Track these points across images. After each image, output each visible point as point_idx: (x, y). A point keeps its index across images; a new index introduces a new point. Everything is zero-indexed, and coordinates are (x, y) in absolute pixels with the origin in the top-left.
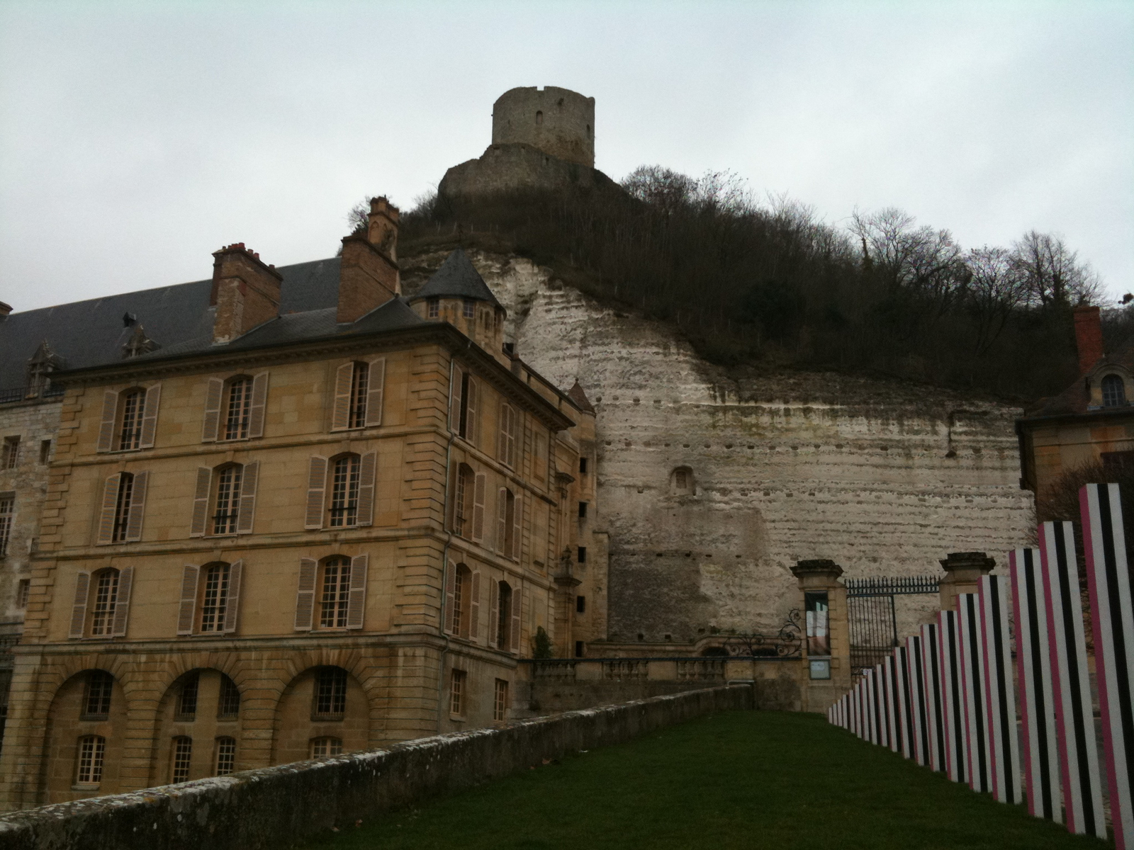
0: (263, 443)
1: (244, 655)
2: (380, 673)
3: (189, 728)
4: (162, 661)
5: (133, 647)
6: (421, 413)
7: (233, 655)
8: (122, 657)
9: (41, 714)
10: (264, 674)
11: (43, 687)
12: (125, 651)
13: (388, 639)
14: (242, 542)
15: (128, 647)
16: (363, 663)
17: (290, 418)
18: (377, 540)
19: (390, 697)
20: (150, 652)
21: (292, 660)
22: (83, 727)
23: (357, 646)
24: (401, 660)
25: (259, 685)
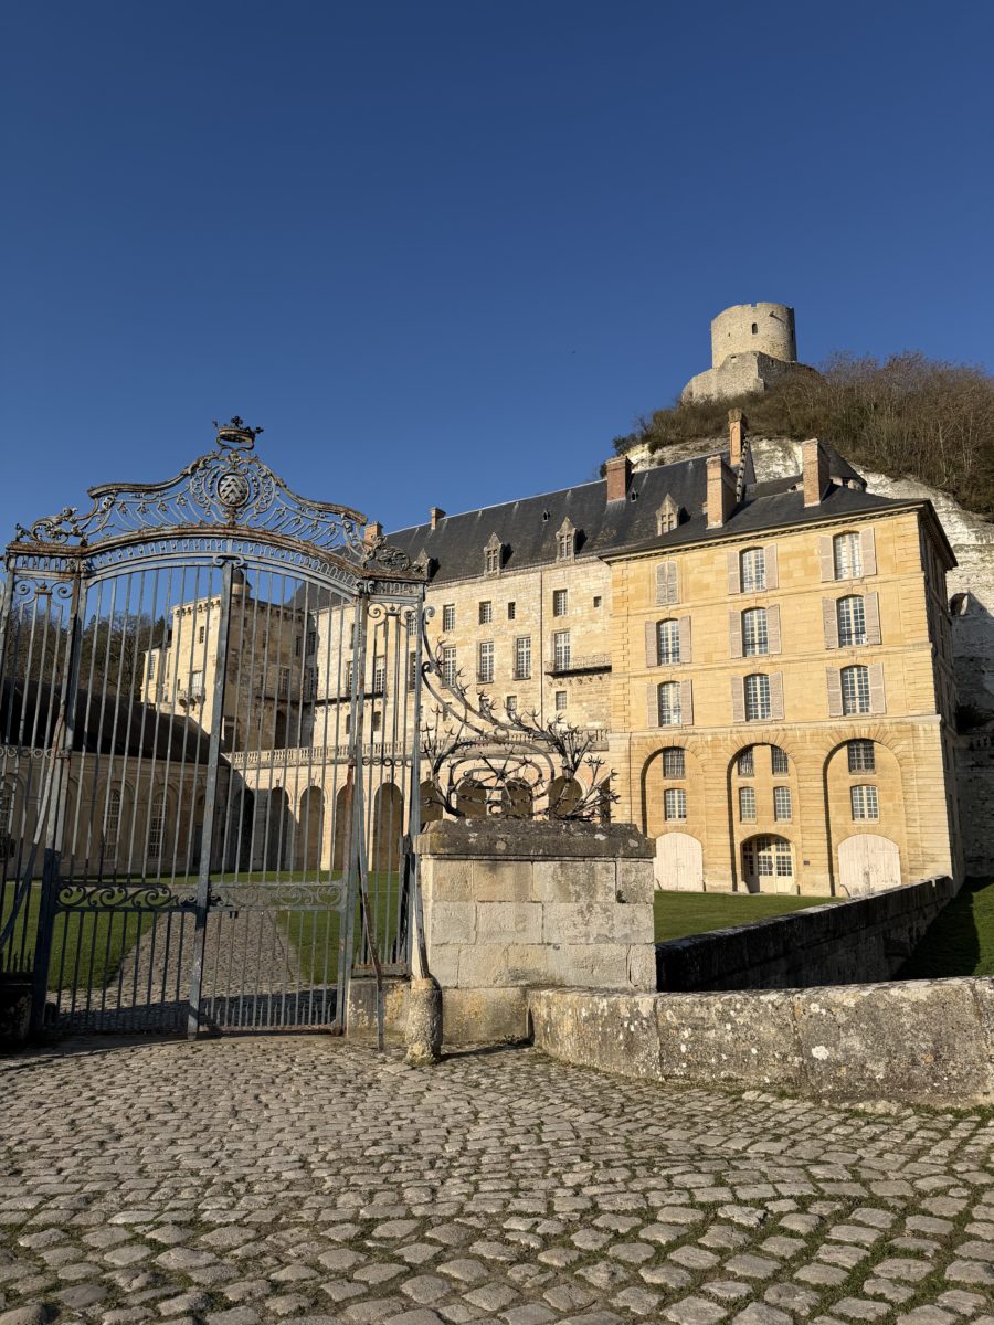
0: (779, 592)
1: (789, 733)
2: (905, 742)
3: (749, 781)
4: (725, 739)
5: (701, 731)
6: (909, 564)
7: (781, 733)
8: (691, 738)
9: (636, 777)
10: (809, 745)
11: (634, 759)
12: (694, 734)
13: (910, 719)
14: (774, 660)
15: (696, 731)
16: (889, 736)
17: (799, 574)
18: (887, 653)
19: (916, 757)
20: (714, 734)
21: (830, 735)
22: (668, 783)
23: (882, 724)
24: (922, 734)
25: (805, 753)
